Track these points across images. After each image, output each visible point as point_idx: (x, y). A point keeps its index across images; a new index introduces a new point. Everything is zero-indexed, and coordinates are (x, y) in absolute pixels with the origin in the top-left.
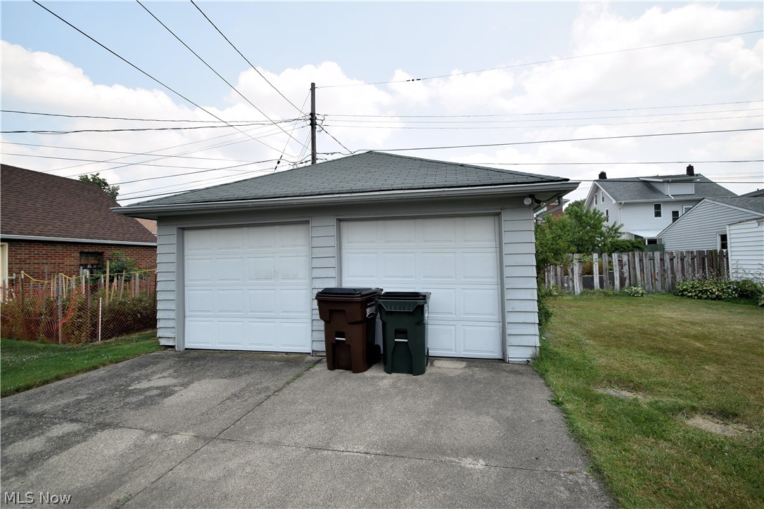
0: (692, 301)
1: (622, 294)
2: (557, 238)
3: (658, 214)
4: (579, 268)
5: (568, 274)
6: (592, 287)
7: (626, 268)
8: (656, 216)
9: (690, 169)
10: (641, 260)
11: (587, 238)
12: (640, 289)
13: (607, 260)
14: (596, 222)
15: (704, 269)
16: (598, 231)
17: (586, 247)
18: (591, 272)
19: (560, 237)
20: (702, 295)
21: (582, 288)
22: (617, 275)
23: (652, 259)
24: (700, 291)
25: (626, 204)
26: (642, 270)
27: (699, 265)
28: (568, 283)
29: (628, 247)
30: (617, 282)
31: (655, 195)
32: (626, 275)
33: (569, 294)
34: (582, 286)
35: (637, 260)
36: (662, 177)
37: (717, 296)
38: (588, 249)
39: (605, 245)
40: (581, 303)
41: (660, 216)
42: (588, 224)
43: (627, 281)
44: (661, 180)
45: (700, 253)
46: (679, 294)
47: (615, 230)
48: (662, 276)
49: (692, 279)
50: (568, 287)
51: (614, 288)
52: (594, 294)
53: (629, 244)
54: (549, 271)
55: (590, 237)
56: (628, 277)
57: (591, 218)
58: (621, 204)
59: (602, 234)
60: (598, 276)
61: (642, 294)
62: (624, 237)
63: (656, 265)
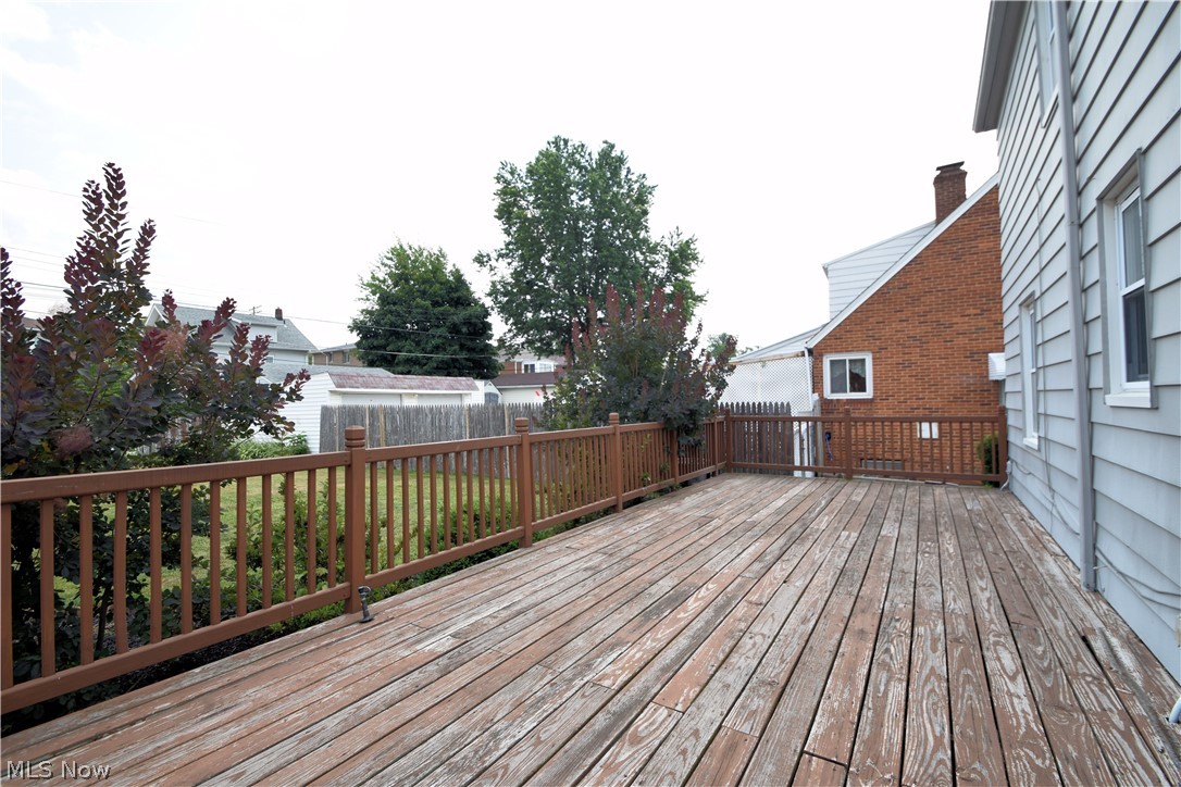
9: (279, 312)
44: (240, 322)
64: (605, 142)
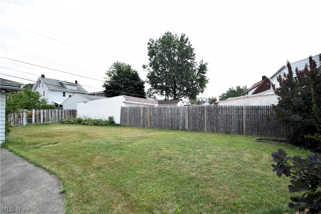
0: (66, 124)
1: (44, 124)
2: (17, 102)
3: (64, 96)
4: (26, 115)
5: (20, 118)
6: (31, 122)
7: (46, 115)
8: (63, 96)
9: (76, 82)
10: (51, 112)
11: (32, 103)
12: (50, 122)
13: (38, 112)
14: (37, 97)
15: (71, 115)
16: (37, 101)
17: (31, 107)
18: (31, 117)
19: (18, 101)
20: (69, 123)
21: (27, 123)
22: (42, 117)
23: (55, 112)
24: (69, 122)
25: (52, 90)
26: (51, 116)
27: (69, 114)
28: (20, 121)
29: (49, 107)
30: (42, 120)
31: (64, 88)
32: (46, 117)
33: (20, 125)
34: (27, 122)
35: (50, 112)
36: (66, 82)
37: (73, 123)
38: (32, 107)
39: (40, 106)
40: (26, 128)
41: (65, 96)
42: (33, 97)
43: (46, 120)
44: (66, 84)
45: (70, 110)
46: (62, 123)
47: (44, 101)
48: (58, 117)
49: (67, 118)
50: (20, 123)
51: (40, 122)
52: (32, 125)
53: (49, 106)
54: (10, 116)
55: (33, 103)
56: (46, 118)
57: (35, 95)
58: (50, 89)
59: (39, 102)
60: (34, 118)
61: (51, 124)
62: (47, 104)
63: (56, 114)
64: (182, 34)
